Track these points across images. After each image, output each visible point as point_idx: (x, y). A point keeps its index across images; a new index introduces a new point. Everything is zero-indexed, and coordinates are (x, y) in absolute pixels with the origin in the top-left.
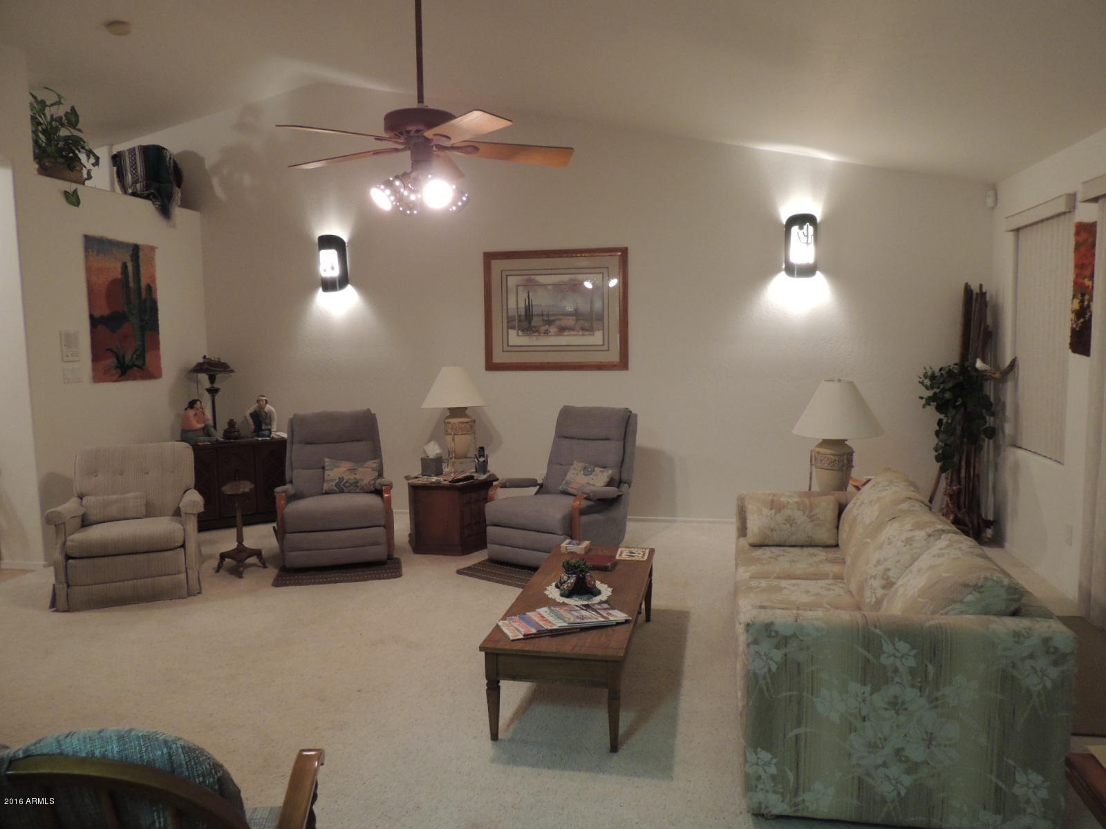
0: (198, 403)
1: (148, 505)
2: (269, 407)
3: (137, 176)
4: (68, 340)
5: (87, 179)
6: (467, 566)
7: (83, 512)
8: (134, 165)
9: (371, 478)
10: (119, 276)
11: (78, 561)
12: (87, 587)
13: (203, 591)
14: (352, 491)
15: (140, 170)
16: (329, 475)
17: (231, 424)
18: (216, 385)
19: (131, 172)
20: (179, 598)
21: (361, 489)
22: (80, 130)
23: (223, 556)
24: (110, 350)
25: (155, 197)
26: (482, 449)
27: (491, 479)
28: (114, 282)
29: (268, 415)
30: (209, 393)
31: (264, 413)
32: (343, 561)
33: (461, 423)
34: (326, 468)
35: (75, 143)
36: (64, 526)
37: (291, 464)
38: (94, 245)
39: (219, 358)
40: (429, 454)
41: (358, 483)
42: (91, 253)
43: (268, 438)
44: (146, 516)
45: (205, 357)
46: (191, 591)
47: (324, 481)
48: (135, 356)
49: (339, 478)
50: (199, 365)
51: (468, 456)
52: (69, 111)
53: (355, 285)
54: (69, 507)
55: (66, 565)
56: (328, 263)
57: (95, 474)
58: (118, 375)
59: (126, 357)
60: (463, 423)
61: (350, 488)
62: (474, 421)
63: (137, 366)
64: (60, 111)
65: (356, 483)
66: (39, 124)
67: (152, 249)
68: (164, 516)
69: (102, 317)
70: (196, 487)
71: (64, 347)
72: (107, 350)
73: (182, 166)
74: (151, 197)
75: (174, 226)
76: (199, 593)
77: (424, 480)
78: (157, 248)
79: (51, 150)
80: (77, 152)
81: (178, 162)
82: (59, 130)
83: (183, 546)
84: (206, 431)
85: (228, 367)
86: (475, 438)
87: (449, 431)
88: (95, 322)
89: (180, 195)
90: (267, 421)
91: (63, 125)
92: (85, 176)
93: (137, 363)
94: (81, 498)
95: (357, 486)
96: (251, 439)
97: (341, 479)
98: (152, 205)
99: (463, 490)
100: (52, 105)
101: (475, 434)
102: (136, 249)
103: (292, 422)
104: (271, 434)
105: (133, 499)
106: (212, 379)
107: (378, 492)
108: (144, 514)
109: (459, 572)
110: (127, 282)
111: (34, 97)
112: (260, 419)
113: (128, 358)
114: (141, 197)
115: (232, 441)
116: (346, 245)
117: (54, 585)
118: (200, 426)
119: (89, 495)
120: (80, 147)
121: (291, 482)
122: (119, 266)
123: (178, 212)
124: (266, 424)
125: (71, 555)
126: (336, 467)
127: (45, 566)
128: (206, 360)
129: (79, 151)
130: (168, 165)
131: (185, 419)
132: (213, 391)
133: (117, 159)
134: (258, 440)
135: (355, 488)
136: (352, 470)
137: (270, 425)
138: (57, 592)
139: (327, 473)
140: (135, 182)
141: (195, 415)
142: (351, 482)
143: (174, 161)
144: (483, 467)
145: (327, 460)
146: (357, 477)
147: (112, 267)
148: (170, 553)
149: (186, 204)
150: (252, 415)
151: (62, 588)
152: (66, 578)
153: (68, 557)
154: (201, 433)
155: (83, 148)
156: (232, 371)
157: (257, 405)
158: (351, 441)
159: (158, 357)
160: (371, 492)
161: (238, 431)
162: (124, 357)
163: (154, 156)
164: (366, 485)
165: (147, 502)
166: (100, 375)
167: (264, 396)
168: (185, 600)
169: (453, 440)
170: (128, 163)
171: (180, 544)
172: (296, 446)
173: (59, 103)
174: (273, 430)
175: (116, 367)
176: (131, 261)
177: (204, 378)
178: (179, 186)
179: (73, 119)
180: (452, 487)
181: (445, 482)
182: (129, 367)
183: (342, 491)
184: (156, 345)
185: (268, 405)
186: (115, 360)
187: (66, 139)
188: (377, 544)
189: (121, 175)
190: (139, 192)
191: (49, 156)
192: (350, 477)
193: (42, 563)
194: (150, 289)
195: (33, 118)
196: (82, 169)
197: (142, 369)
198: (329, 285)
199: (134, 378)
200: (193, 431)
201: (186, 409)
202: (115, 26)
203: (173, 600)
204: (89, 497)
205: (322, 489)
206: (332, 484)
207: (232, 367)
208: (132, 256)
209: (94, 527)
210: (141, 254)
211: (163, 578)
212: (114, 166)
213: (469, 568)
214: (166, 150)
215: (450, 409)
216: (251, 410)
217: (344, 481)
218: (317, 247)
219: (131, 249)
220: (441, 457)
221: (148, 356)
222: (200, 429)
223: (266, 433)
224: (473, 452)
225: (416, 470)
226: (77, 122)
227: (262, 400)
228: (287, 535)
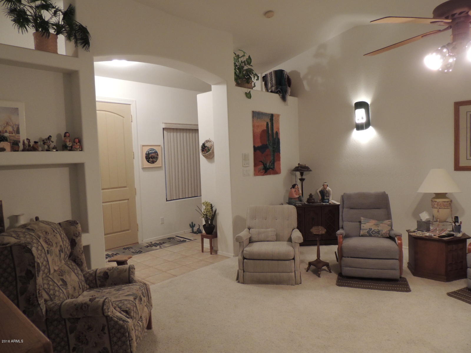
0: (296, 186)
1: (277, 235)
2: (328, 188)
3: (272, 84)
4: (245, 157)
5: (254, 87)
6: (453, 290)
7: (250, 236)
8: (271, 80)
9: (387, 230)
10: (265, 128)
11: (248, 260)
12: (251, 273)
13: (302, 283)
14: (376, 236)
15: (274, 82)
16: (363, 227)
17: (311, 196)
18: (303, 177)
19: (270, 82)
20: (291, 285)
21: (381, 236)
22: (252, 66)
23: (310, 264)
24: (261, 162)
25: (280, 92)
26: (456, 218)
27: (465, 237)
28: (263, 131)
29: (328, 192)
30: (300, 181)
31: (326, 192)
32: (374, 276)
33: (444, 202)
34: (362, 222)
35: (250, 71)
36: (243, 243)
37: (342, 218)
38: (256, 115)
39: (305, 165)
40: (422, 219)
41: (379, 232)
42: (255, 119)
43: (328, 204)
44: (276, 241)
45: (299, 164)
46: (296, 282)
47: (360, 229)
48: (270, 164)
49: (369, 228)
50: (296, 167)
51: (447, 221)
52: (248, 58)
53: (373, 126)
54: (244, 234)
55: (243, 262)
56: (360, 116)
57: (255, 219)
58: (264, 173)
59: (267, 164)
60: (445, 202)
61: (375, 235)
62: (451, 201)
63: (271, 168)
64: (244, 59)
65: (378, 232)
66: (237, 66)
67: (278, 116)
68: (284, 241)
69: (258, 147)
70: (298, 228)
71: (243, 161)
72: (260, 161)
73: (291, 77)
74: (279, 92)
75: (287, 105)
76: (300, 283)
77: (419, 234)
78: (280, 115)
79: (241, 75)
80: (250, 75)
81: (289, 76)
82: (244, 67)
83: (294, 259)
84: (300, 199)
85: (309, 169)
86: (451, 211)
87: (436, 206)
88: (255, 149)
89: (290, 90)
90: (327, 195)
91: (245, 65)
92: (253, 86)
93: (271, 167)
94: (249, 229)
95: (379, 234)
96: (319, 204)
97: (370, 229)
98: (279, 96)
99: (448, 243)
100: (241, 57)
101: (451, 208)
102: (272, 115)
103: (343, 197)
104: (329, 201)
105: (270, 232)
106: (302, 174)
107: (391, 238)
108: (275, 239)
109: (449, 294)
110: (268, 131)
111: (235, 54)
112: (324, 194)
113: (268, 164)
114: (275, 93)
115: (311, 204)
116: (369, 106)
117: (238, 270)
118: (297, 196)
119: (252, 228)
120: (251, 73)
121: (342, 228)
122: (265, 124)
123: (289, 98)
124: (327, 196)
125: (245, 257)
126: (368, 222)
127: (234, 256)
128: (300, 166)
129: (251, 75)
130: (285, 78)
131: (291, 193)
132: (302, 180)
133: (265, 78)
134: (323, 204)
135: (378, 235)
136: (377, 225)
137: (329, 197)
138: (239, 273)
139: (362, 225)
140: (272, 87)
141: (295, 191)
142: (376, 231)
143: (288, 75)
144: (458, 229)
145: (362, 218)
146: (379, 228)
147: (263, 124)
148: (287, 262)
149: (292, 95)
150: (320, 192)
151: (241, 272)
152: (243, 268)
153: (244, 258)
154: (297, 200)
155: (253, 73)
156: (311, 171)
157: (323, 187)
158: (375, 209)
159: (279, 164)
160: (387, 238)
161: (314, 200)
162: (266, 164)
163: (279, 74)
164: (384, 234)
165: (276, 234)
166: (257, 173)
167: (326, 183)
168: (293, 286)
169: (438, 211)
170: (269, 79)
171: (292, 258)
172: (345, 210)
173: (244, 56)
174: (330, 199)
175: (263, 169)
176: (270, 121)
177: (298, 173)
178: (290, 86)
179: (249, 61)
180: (440, 240)
181: (434, 237)
182: (268, 169)
183: (370, 236)
184: (279, 159)
185: (328, 187)
186: (263, 166)
187: (247, 70)
188: (395, 269)
189: (266, 85)
190: (273, 91)
191: (240, 78)
192: (375, 228)
193: (233, 255)
194: (277, 134)
195: (235, 63)
196: (252, 83)
197: (273, 170)
198: (360, 127)
199: (270, 174)
200: (294, 198)
201: (291, 188)
202: (268, 13)
203: (289, 286)
204: (252, 229)
205: (360, 234)
206: (365, 231)
207: (311, 168)
208: (270, 119)
209: (255, 244)
210: (274, 118)
211: (284, 273)
212: (263, 81)
213: (455, 293)
214: (285, 71)
215: (436, 194)
216: (320, 189)
217: (372, 231)
218: (354, 108)
219: (270, 116)
220: (430, 221)
221: (275, 164)
222: (297, 198)
223: (327, 201)
224: (451, 220)
225: (413, 226)
226: (251, 62)
227: (325, 185)
228: (343, 258)
